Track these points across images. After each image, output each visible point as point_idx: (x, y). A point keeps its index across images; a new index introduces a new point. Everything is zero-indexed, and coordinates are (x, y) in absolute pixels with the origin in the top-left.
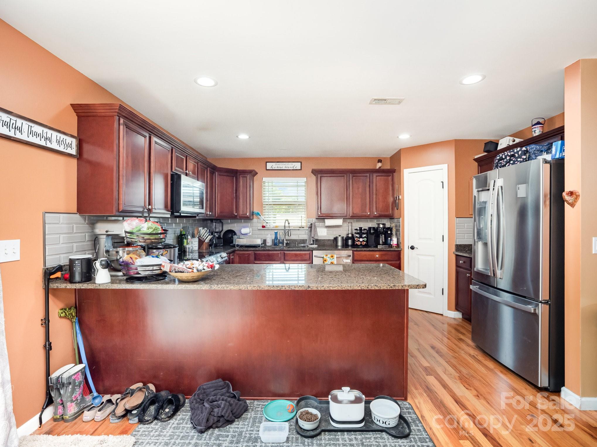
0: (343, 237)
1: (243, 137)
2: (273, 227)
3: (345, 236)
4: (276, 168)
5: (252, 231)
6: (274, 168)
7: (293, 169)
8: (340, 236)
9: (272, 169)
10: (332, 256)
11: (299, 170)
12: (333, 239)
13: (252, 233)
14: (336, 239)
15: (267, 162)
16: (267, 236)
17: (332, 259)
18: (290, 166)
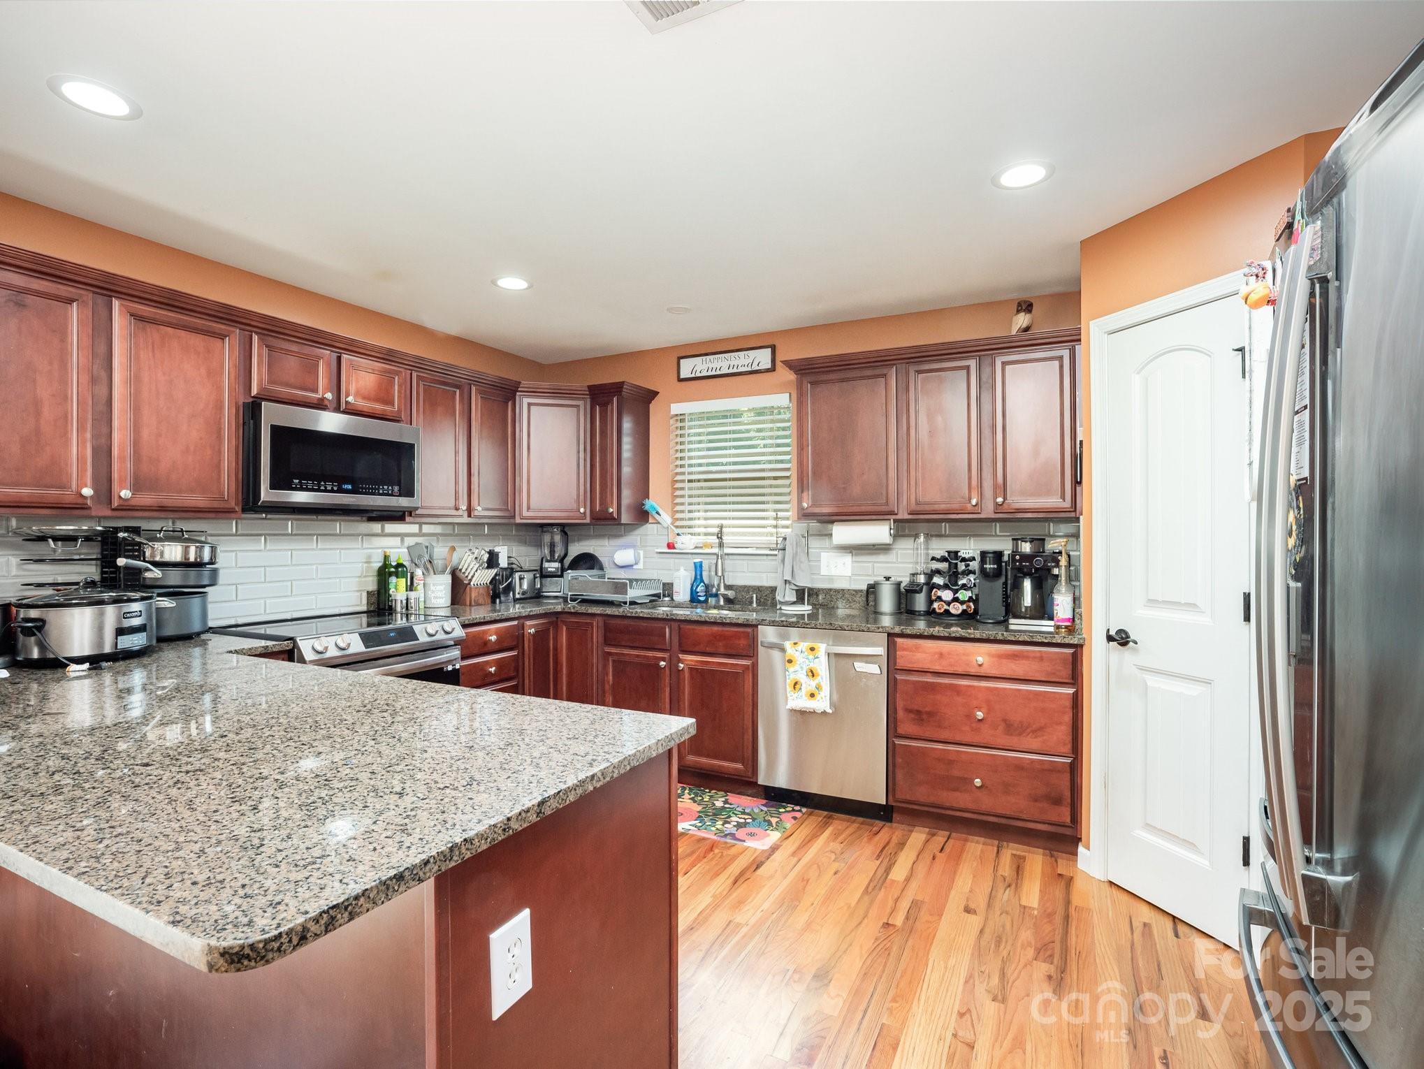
0: (899, 584)
1: (512, 283)
2: (696, 547)
3: (905, 581)
4: (705, 374)
5: (645, 557)
6: (698, 372)
7: (749, 369)
8: (888, 579)
9: (693, 375)
10: (812, 649)
11: (767, 371)
12: (864, 587)
13: (644, 562)
14: (872, 589)
15: (680, 358)
16: (676, 574)
17: (811, 657)
18: (741, 361)
